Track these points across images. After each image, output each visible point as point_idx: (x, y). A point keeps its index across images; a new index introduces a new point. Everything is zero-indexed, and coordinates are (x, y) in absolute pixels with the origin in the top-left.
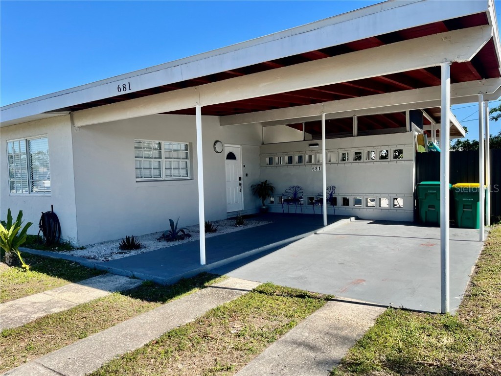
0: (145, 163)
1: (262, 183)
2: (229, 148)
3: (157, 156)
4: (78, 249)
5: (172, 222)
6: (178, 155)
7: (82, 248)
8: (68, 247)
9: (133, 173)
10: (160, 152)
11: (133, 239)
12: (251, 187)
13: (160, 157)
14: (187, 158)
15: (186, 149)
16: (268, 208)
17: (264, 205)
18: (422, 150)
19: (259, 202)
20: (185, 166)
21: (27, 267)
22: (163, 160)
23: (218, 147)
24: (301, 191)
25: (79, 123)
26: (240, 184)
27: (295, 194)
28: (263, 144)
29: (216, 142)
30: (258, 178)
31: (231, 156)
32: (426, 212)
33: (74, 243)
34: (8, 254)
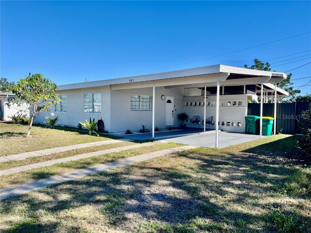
0: (134, 104)
1: (182, 114)
2: (168, 98)
3: (139, 101)
4: (110, 133)
5: (143, 126)
6: (146, 100)
7: (112, 133)
8: (107, 132)
9: (130, 107)
10: (140, 100)
11: (130, 130)
12: (178, 115)
13: (140, 102)
14: (150, 102)
15: (150, 99)
16: (185, 125)
17: (183, 124)
18: (250, 102)
19: (181, 122)
20: (149, 105)
21: (98, 135)
22: (141, 103)
23: (163, 98)
24: (199, 118)
25: (113, 89)
26: (173, 114)
27: (197, 119)
28: (184, 96)
29: (163, 95)
30: (181, 111)
31: (169, 101)
32: (248, 128)
33: (109, 131)
34: (90, 132)
